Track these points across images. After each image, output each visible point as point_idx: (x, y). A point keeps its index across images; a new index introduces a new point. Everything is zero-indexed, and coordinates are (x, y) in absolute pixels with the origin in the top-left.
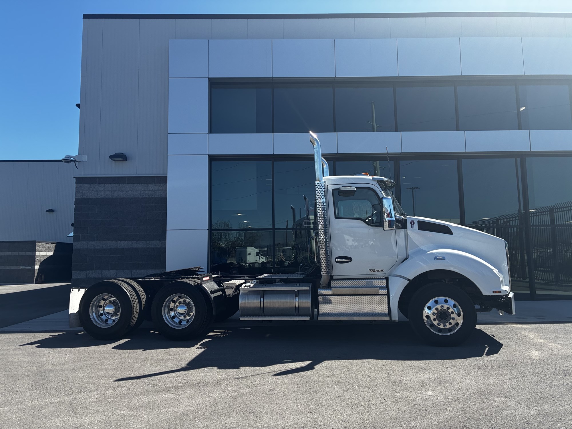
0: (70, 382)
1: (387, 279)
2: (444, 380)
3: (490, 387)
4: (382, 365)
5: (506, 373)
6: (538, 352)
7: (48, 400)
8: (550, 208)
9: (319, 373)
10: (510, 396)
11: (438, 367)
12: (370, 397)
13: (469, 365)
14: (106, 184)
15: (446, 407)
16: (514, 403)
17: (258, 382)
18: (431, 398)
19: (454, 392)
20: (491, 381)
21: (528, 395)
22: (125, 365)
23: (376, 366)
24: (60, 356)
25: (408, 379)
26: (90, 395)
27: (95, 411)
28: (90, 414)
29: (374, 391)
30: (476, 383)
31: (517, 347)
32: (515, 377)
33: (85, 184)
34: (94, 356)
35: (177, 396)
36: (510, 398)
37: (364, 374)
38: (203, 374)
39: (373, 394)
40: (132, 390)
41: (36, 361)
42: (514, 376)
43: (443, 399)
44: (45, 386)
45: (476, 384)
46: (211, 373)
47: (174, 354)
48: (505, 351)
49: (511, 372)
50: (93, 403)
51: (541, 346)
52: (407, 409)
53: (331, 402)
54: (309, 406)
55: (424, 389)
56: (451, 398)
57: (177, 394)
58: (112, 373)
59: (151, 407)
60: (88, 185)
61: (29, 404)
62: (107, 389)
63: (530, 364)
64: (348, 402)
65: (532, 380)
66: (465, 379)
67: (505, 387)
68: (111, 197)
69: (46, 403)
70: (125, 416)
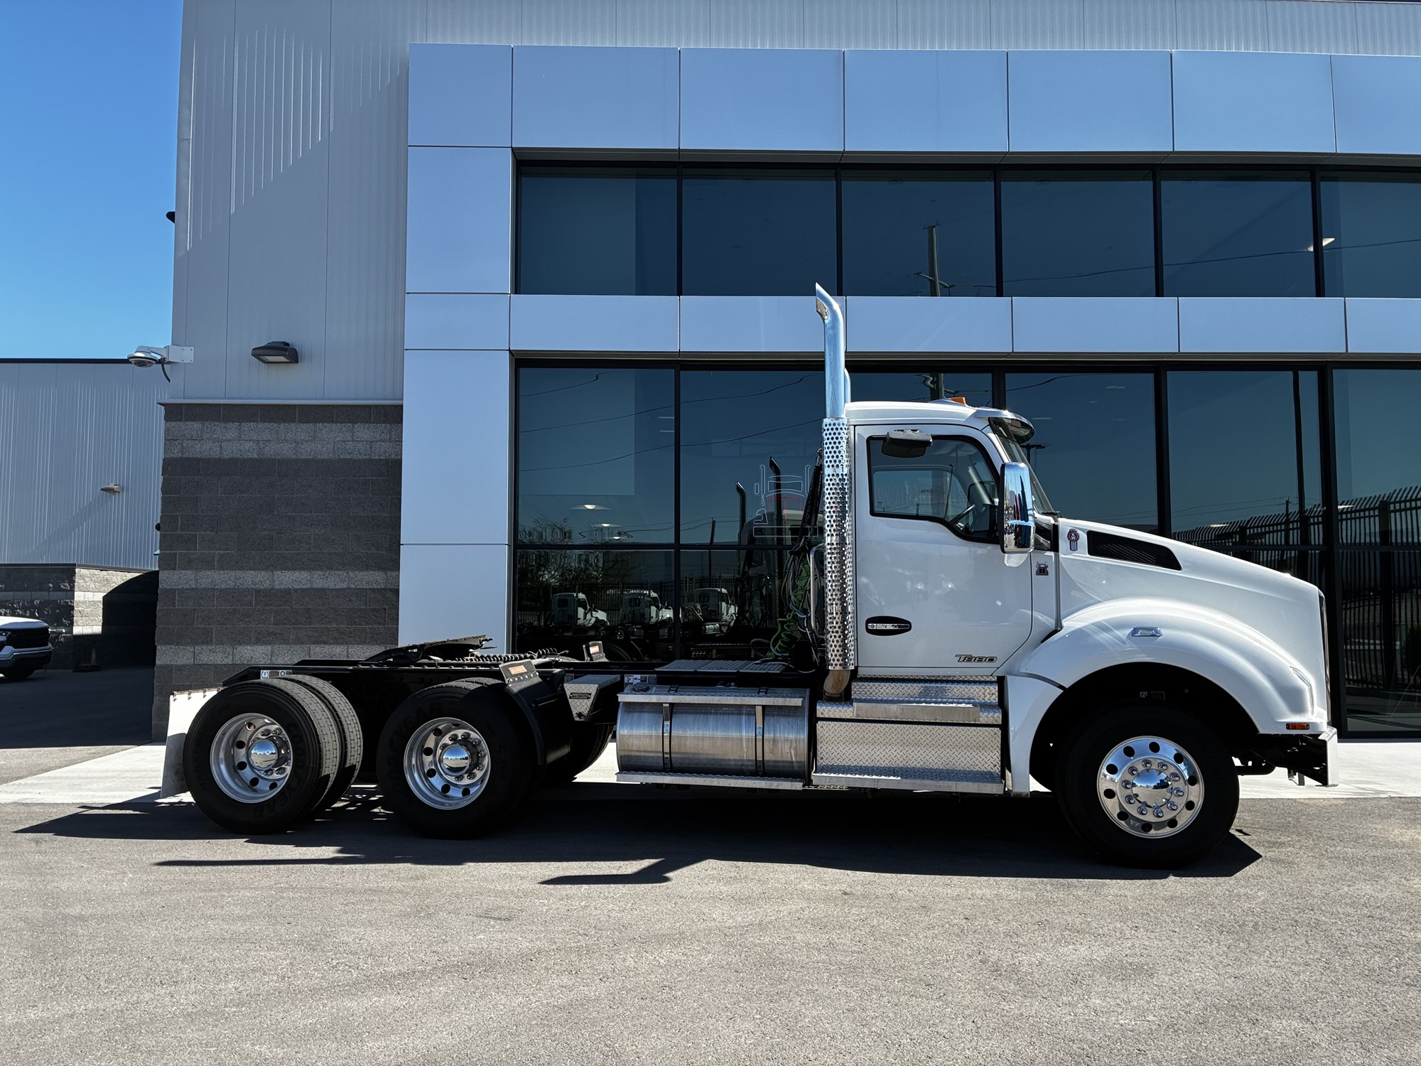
0: (125, 954)
1: (1001, 682)
2: (1131, 964)
3: (1257, 986)
4: (962, 917)
5: (1295, 944)
6: (1372, 885)
7: (60, 1009)
8: (1380, 499)
9: (794, 938)
10: (1312, 1015)
11: (1111, 927)
12: (934, 1013)
13: (1193, 921)
14: (243, 424)
15: (1142, 1048)
16: (1326, 1035)
17: (630, 962)
18: (1101, 1019)
19: (1160, 1002)
20: (1258, 968)
21: (1360, 1013)
22: (278, 906)
23: (946, 920)
24: (109, 877)
25: (1033, 959)
26: (175, 995)
27: (186, 1044)
28: (171, 1053)
29: (945, 994)
30: (1219, 975)
31: (1315, 870)
32: (1319, 956)
33: (189, 423)
34: (198, 877)
35: (409, 1002)
36: (1314, 1020)
37: (915, 944)
38: (483, 937)
39: (941, 1003)
40: (290, 980)
41: (45, 892)
42: (1317, 956)
43: (1133, 1023)
44: (60, 965)
45: (1217, 976)
46: (506, 933)
47: (410, 876)
48: (1285, 879)
49: (1307, 942)
50: (180, 1020)
51: (1377, 868)
52: (1036, 1052)
53: (827, 1025)
54: (768, 1038)
55: (1078, 992)
56: (1155, 1019)
57: (411, 994)
58: (242, 929)
59: (339, 1036)
60: (197, 425)
61: (10, 1017)
62: (225, 977)
63: (1356, 917)
64: (873, 1029)
65: (1366, 967)
66: (1188, 961)
67: (1296, 986)
68: (256, 456)
69: (57, 1016)
70: (265, 1060)
